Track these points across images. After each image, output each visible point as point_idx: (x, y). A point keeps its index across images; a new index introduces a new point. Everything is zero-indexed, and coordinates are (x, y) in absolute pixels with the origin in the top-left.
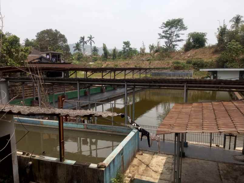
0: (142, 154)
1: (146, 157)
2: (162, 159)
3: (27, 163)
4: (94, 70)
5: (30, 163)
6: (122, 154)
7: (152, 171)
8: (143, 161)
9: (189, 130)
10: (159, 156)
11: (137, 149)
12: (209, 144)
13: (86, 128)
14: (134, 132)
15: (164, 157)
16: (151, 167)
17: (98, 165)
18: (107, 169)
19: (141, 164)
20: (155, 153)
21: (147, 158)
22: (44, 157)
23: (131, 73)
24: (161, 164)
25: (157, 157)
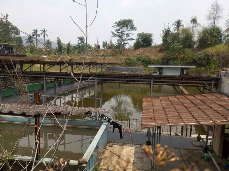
0: (112, 146)
1: (116, 148)
2: (131, 150)
6: (98, 148)
7: (124, 161)
8: (114, 152)
9: (171, 123)
10: (128, 147)
12: (169, 133)
13: (54, 123)
14: (105, 125)
15: (133, 147)
16: (123, 158)
17: (79, 162)
19: (113, 156)
20: (123, 144)
21: (117, 149)
24: (131, 154)
25: (126, 148)
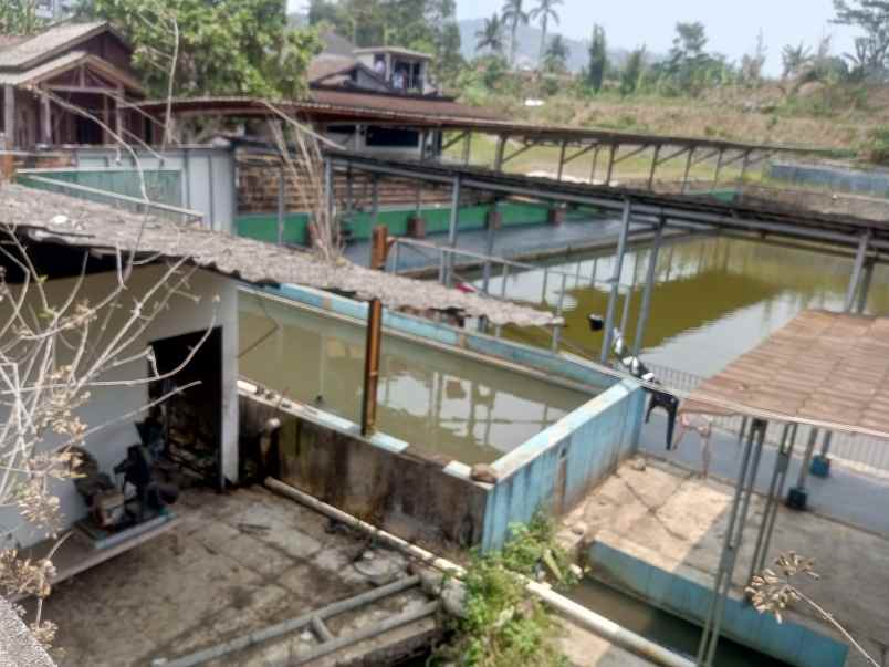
0: (643, 469)
1: (655, 480)
2: (713, 501)
3: (266, 420)
4: (535, 136)
5: (275, 422)
6: (564, 453)
7: (663, 531)
8: (642, 492)
9: (804, 416)
10: (704, 489)
11: (626, 446)
13: (461, 344)
14: (628, 388)
15: (725, 493)
16: (664, 519)
17: (473, 471)
18: (502, 490)
19: (629, 501)
20: (692, 475)
21: (658, 484)
22: (315, 413)
23: (683, 158)
24: (703, 515)
25: (695, 489)
